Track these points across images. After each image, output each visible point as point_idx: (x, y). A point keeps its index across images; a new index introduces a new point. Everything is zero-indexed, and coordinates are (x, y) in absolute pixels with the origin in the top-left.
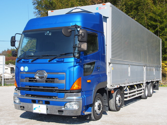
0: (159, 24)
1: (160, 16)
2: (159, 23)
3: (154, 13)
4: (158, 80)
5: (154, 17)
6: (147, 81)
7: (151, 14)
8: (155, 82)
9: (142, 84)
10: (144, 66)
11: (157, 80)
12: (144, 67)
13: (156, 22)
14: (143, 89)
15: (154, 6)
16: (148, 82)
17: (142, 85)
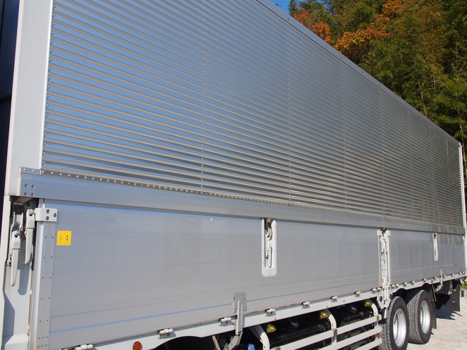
0: (462, 121)
1: (463, 101)
2: (463, 119)
3: (448, 94)
4: (456, 277)
5: (448, 104)
6: (401, 287)
7: (439, 98)
8: (440, 287)
9: (374, 300)
10: (381, 229)
11: (448, 278)
12: (379, 232)
13: (454, 117)
14: (382, 322)
15: (445, 77)
16: (406, 288)
17: (374, 306)
